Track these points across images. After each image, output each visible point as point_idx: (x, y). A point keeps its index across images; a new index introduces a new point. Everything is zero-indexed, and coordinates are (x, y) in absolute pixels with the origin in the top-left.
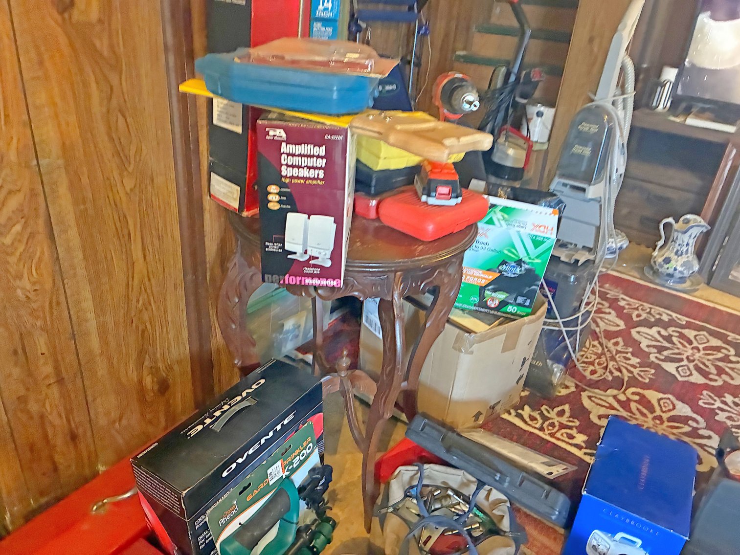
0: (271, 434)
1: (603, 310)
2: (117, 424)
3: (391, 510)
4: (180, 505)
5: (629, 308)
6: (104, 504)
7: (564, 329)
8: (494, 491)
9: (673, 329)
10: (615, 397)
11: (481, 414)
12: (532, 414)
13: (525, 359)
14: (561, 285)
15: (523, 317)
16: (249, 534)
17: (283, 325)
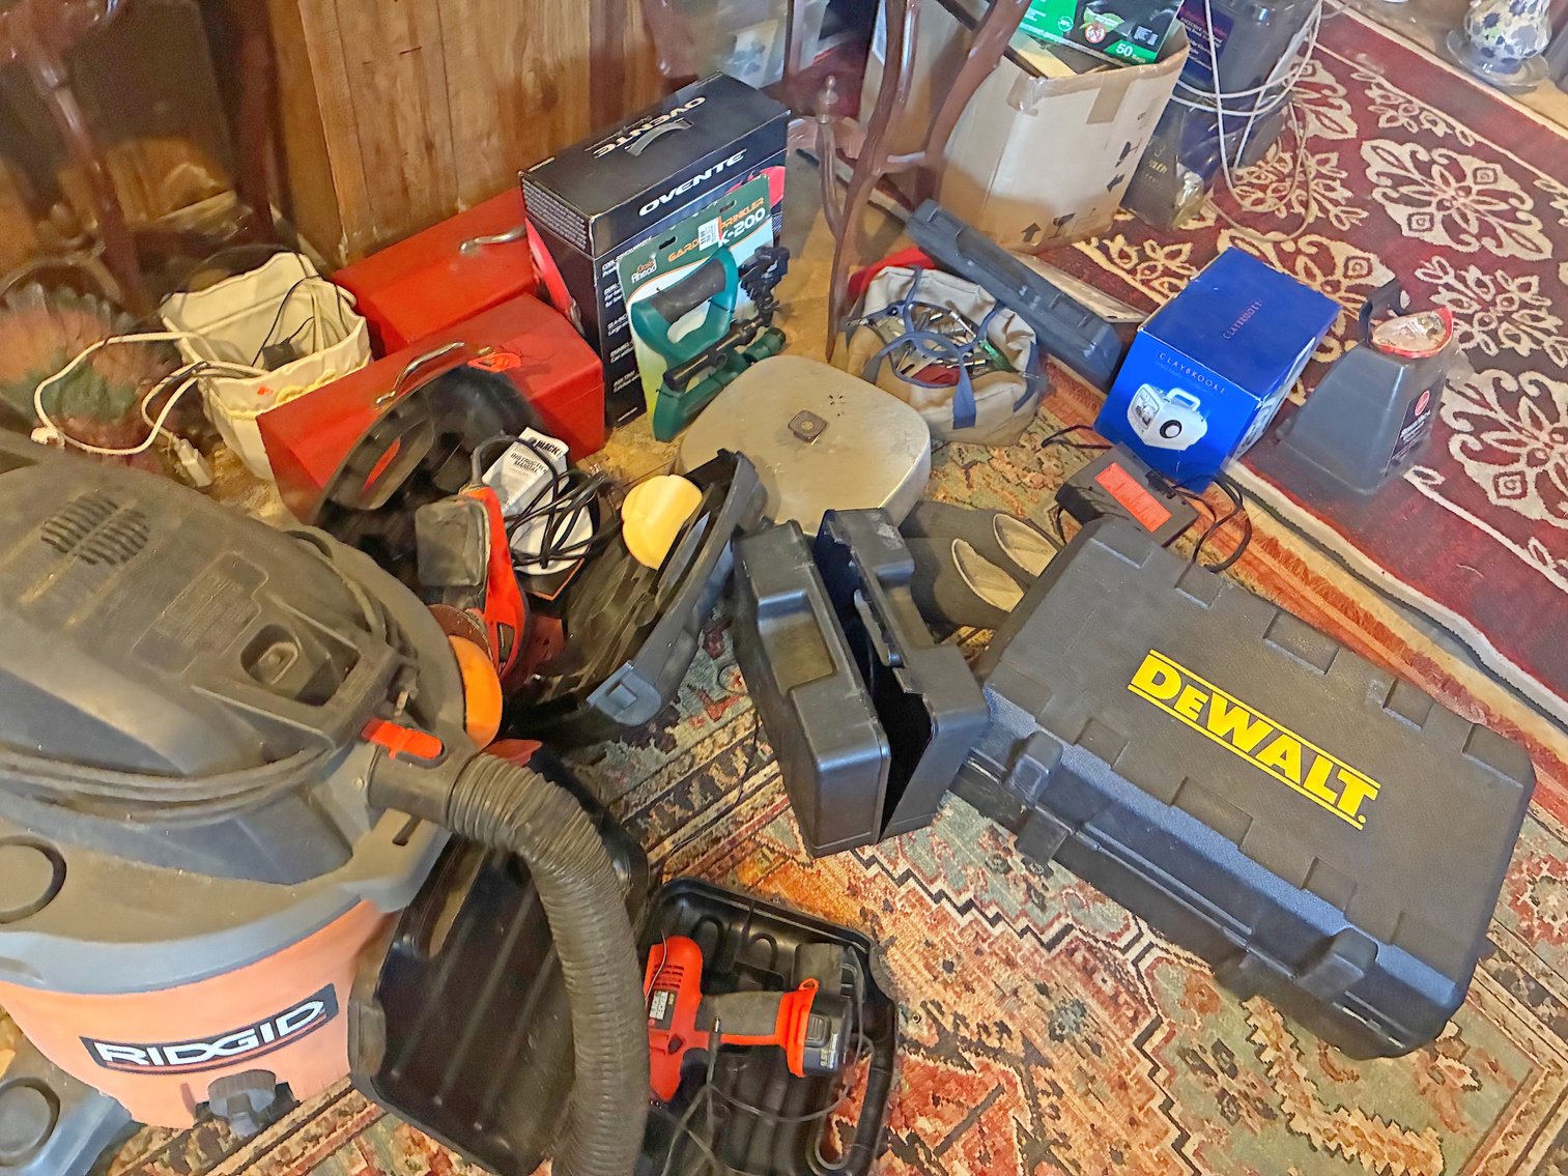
0: (708, 174)
1: (1330, 100)
2: (485, 143)
3: (865, 321)
4: (587, 235)
5: (1382, 104)
6: (476, 244)
7: (1221, 112)
8: (1018, 318)
9: (1444, 151)
10: (1276, 244)
11: (1038, 229)
12: (1126, 249)
13: (1128, 144)
14: (1240, 25)
15: (1136, 63)
16: (670, 303)
17: (735, 40)
